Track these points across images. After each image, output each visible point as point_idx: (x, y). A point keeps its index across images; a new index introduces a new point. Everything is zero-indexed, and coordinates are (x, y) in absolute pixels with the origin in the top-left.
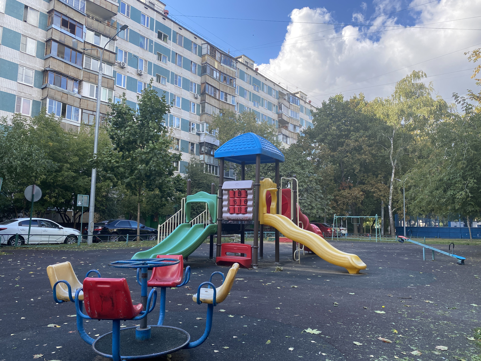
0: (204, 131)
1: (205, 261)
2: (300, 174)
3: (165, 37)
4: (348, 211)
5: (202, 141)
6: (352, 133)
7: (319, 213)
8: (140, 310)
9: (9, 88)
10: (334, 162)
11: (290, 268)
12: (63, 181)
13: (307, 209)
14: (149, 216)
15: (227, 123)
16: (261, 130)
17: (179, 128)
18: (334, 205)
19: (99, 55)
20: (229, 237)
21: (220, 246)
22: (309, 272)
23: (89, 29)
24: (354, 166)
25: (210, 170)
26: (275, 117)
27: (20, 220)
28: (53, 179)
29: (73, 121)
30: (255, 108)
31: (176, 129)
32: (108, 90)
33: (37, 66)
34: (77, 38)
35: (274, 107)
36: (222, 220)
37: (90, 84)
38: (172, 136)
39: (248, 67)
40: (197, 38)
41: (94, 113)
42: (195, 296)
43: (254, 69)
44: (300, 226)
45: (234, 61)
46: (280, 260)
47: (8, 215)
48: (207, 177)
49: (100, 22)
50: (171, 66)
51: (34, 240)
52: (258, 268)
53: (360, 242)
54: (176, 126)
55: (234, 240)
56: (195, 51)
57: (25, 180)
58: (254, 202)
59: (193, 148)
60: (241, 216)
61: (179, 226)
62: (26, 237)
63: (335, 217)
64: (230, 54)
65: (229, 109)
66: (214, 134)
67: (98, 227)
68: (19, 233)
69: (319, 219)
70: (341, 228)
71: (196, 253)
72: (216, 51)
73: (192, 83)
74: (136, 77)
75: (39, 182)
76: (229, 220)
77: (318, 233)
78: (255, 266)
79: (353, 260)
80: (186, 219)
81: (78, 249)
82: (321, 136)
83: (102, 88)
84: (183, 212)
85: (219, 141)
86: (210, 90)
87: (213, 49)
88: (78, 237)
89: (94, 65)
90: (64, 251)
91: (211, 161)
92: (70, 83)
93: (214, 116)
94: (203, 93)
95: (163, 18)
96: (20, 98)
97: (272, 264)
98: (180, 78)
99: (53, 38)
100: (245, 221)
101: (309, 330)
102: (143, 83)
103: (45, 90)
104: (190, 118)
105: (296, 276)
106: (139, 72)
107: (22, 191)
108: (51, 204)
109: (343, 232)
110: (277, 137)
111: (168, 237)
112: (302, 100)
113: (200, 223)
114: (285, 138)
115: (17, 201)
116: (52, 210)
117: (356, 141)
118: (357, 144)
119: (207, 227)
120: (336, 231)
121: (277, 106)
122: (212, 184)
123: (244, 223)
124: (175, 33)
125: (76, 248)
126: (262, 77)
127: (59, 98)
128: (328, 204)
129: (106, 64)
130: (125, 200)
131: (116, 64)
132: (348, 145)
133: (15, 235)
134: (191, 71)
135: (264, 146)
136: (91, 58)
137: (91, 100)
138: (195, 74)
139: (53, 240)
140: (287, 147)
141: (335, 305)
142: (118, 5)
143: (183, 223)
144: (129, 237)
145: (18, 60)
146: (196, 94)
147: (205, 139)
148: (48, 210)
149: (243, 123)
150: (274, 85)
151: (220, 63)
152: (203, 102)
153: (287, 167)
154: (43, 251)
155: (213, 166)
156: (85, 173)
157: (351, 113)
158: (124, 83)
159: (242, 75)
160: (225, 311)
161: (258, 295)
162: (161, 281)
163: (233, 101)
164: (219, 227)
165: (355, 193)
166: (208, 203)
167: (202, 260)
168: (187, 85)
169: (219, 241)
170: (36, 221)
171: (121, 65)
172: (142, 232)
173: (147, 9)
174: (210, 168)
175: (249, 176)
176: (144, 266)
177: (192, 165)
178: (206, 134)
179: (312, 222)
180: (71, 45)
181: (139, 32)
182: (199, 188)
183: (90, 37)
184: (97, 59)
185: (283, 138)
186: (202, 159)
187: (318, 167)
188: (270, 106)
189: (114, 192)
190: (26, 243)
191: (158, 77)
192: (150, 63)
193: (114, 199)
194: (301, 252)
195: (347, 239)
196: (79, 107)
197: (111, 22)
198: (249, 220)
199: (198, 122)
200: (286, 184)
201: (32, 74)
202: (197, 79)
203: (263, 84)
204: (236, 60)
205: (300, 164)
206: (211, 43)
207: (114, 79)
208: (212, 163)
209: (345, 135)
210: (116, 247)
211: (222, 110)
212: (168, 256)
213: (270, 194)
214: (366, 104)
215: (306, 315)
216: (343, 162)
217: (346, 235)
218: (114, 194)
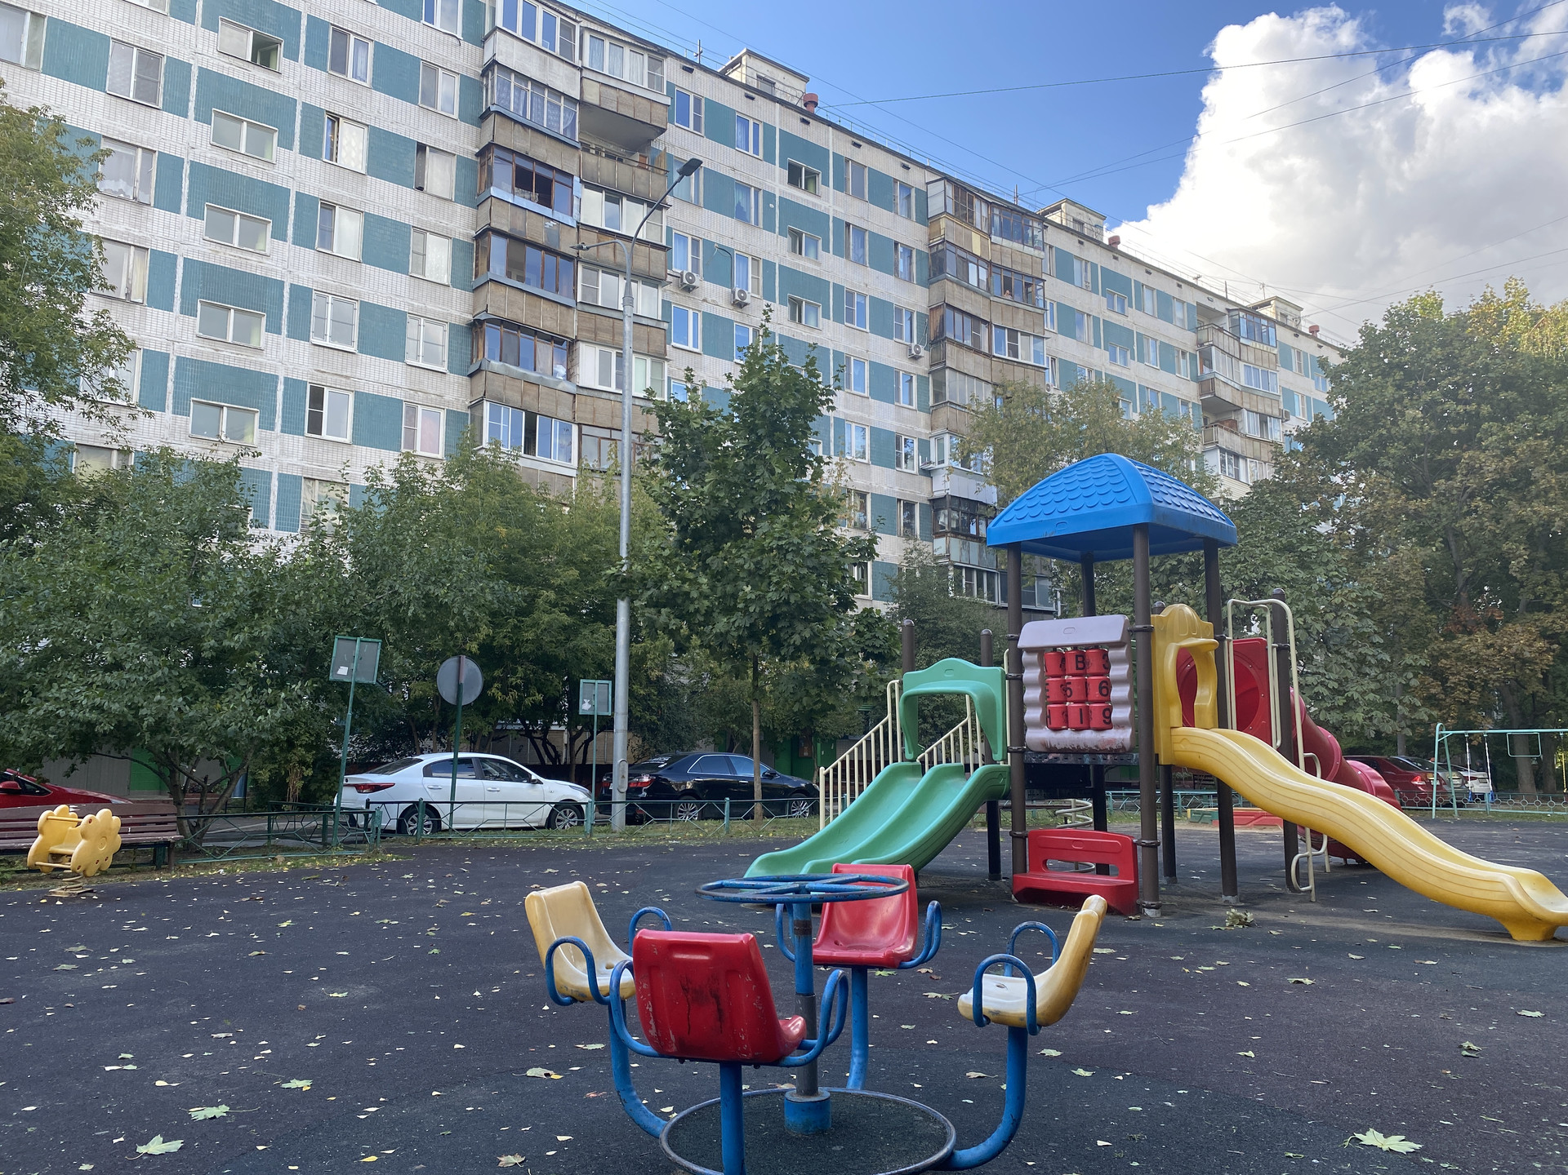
0: (943, 462)
1: (977, 886)
2: (1292, 583)
3: (812, 177)
4: (1488, 709)
5: (937, 495)
6: (1485, 426)
7: (1375, 721)
8: (800, 1034)
9: (386, 382)
10: (1423, 536)
11: (1281, 918)
12: (537, 640)
13: (1328, 710)
14: (784, 739)
15: (1020, 429)
16: (1139, 443)
17: (864, 458)
18: (1433, 691)
19: (619, 259)
20: (1048, 807)
21: (1023, 838)
22: (1351, 932)
23: (589, 186)
24: (1505, 547)
25: (969, 586)
26: (1189, 391)
27: (428, 759)
28: (510, 638)
29: (557, 461)
30: (1116, 370)
31: (853, 462)
32: (649, 360)
33: (454, 312)
34: (558, 216)
35: (1184, 357)
36: (1023, 752)
37: (598, 348)
38: (842, 483)
39: (1083, 238)
40: (910, 165)
41: (615, 435)
42: (966, 999)
43: (1106, 242)
44: (1310, 769)
45: (1035, 224)
46: (1239, 890)
47: (393, 745)
48: (959, 608)
49: (620, 160)
50: (832, 268)
51: (466, 817)
52: (1163, 915)
53: (1549, 825)
54: (854, 454)
55: (1066, 819)
56: (904, 209)
57: (436, 643)
58: (1134, 690)
59: (911, 517)
60: (1089, 737)
61: (884, 770)
62: (444, 810)
63: (1440, 733)
64: (1021, 204)
65: (1026, 382)
66: (979, 466)
67: (639, 776)
68: (426, 799)
69: (1376, 743)
70: (1464, 774)
71: (943, 860)
72: (975, 200)
73: (899, 310)
74: (728, 313)
75: (474, 647)
76: (1051, 750)
77: (1379, 792)
78: (1149, 907)
79: (1527, 890)
80: (906, 747)
81: (587, 843)
82: (1363, 445)
83: (634, 356)
84: (894, 725)
85: (994, 489)
86: (957, 328)
87: (964, 194)
88: (584, 807)
89: (609, 289)
90: (549, 850)
91: (973, 555)
92: (545, 350)
93: (975, 408)
94: (936, 338)
95: (803, 121)
96: (412, 410)
97: (1212, 901)
98: (861, 300)
99: (493, 225)
100: (1105, 752)
101: (1372, 1138)
102: (751, 329)
103: (476, 378)
104: (898, 424)
105: (1305, 944)
106: (737, 298)
107: (430, 675)
108: (507, 710)
109: (1476, 787)
110: (1199, 458)
111: (850, 807)
112: (1284, 325)
113: (948, 761)
114: (1229, 463)
115: (416, 704)
116: (509, 727)
117: (1508, 452)
118: (1508, 465)
119: (974, 775)
120: (1448, 783)
121: (1193, 357)
122: (984, 632)
123: (1102, 762)
124: (842, 162)
125: (580, 842)
126: (1133, 265)
127: (515, 397)
128: (1407, 685)
129: (640, 283)
130: (713, 691)
131: (669, 279)
132: (1471, 471)
133: (416, 804)
134: (895, 272)
135: (1159, 497)
136: (597, 271)
137: (604, 395)
138: (910, 280)
139: (517, 816)
140: (1239, 492)
141: (1465, 1053)
142: (668, 101)
143: (895, 761)
144: (731, 805)
145: (407, 300)
146: (913, 345)
147: (948, 485)
148: (499, 727)
149: (1077, 423)
150: (1179, 286)
151: (989, 236)
152: (938, 368)
153: (1246, 561)
154: (492, 851)
155: (980, 573)
156: (596, 613)
157: (1476, 357)
158: (693, 339)
159: (1065, 267)
160: (1059, 1053)
161: (1172, 1006)
162: (851, 948)
163: (1038, 355)
164: (1018, 775)
165: (1515, 646)
166: (975, 695)
167: (964, 885)
168: (884, 318)
169: (1019, 821)
170: (467, 761)
171: (685, 281)
172: (768, 791)
173: (753, 99)
174: (969, 578)
175: (1107, 602)
176: (798, 897)
177: (911, 573)
178: (951, 470)
179: (1350, 752)
180: (542, 240)
181: (731, 174)
182: (936, 646)
183: (592, 208)
184: (615, 270)
185: (1223, 462)
186: (942, 551)
187: (1360, 557)
188: (1168, 357)
189: (680, 668)
190: (444, 826)
191: (795, 306)
192: (769, 266)
193: (681, 691)
194: (1317, 859)
195: (1492, 813)
196: (570, 418)
197: (649, 155)
198: (1118, 752)
199: (923, 431)
200: (1243, 620)
201: (441, 334)
202: (914, 298)
203: (1140, 286)
204: (1042, 218)
205: (1289, 548)
206: (955, 176)
207: (665, 326)
208: (974, 561)
209: (1459, 436)
210: (695, 839)
211: (1002, 386)
212: (858, 868)
213: (1190, 659)
214: (1536, 316)
215: (1354, 1083)
216: (1459, 534)
217: (1488, 799)
218: (681, 676)
